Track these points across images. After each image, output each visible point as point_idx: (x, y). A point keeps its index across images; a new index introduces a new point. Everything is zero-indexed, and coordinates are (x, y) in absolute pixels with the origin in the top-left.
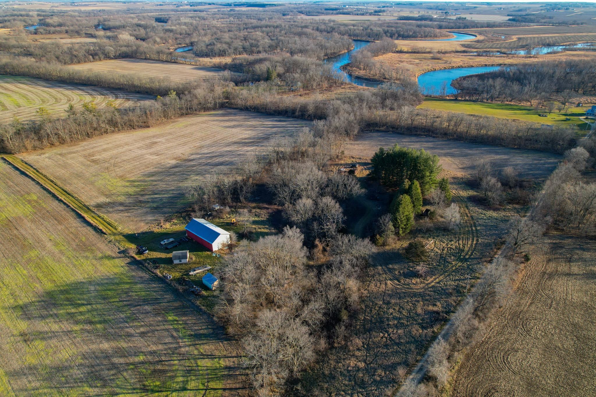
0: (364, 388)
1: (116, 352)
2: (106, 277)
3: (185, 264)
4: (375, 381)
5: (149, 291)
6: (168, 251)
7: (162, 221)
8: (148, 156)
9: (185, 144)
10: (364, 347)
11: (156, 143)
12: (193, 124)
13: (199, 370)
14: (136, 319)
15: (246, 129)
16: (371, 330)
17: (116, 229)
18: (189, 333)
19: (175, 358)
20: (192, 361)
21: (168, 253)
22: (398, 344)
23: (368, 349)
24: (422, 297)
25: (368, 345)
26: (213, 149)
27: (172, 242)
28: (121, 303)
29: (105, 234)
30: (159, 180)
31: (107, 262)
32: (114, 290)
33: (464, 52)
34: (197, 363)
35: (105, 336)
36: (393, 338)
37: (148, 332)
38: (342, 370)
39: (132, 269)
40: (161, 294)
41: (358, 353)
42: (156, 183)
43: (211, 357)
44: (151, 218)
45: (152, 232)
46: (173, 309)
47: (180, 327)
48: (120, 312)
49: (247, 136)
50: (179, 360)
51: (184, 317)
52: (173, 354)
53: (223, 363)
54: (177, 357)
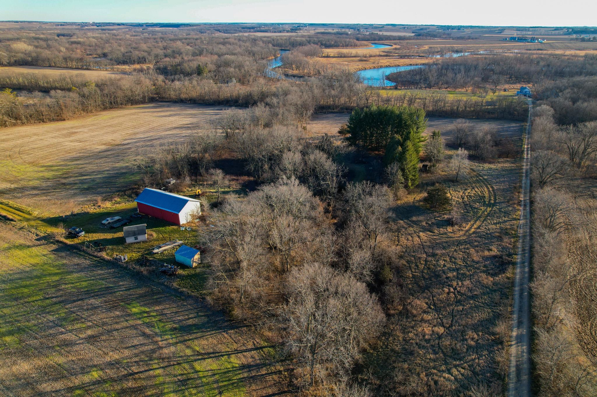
0: (460, 360)
1: (46, 373)
2: (18, 271)
3: (143, 242)
4: (469, 347)
5: (93, 280)
6: (115, 230)
7: (99, 201)
8: (67, 143)
9: (114, 132)
10: (431, 308)
11: (75, 133)
12: (120, 116)
13: (200, 378)
14: (76, 319)
15: (185, 116)
16: (430, 287)
17: (30, 214)
18: (169, 326)
19: (155, 366)
20: (186, 366)
21: (115, 233)
22: (473, 297)
23: (438, 310)
24: (469, 243)
25: (434, 305)
26: (151, 134)
27: (118, 221)
28: (48, 301)
29: (12, 220)
30: (86, 163)
31: (18, 252)
32: (33, 285)
33: (387, 56)
34: (193, 368)
35: (21, 352)
36: (462, 292)
37: (102, 334)
38: (418, 341)
39: (61, 257)
40: (114, 282)
41: (426, 317)
42: (83, 166)
43: (215, 355)
44: (82, 199)
45: (87, 214)
46: (137, 298)
47: (154, 320)
48: (48, 313)
49: (189, 122)
50: (163, 367)
51: (158, 305)
52: (151, 360)
53: (236, 361)
54: (158, 363)
